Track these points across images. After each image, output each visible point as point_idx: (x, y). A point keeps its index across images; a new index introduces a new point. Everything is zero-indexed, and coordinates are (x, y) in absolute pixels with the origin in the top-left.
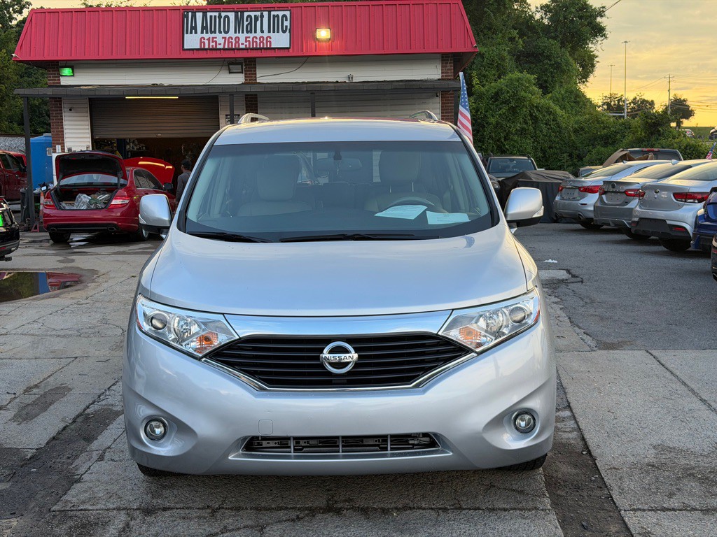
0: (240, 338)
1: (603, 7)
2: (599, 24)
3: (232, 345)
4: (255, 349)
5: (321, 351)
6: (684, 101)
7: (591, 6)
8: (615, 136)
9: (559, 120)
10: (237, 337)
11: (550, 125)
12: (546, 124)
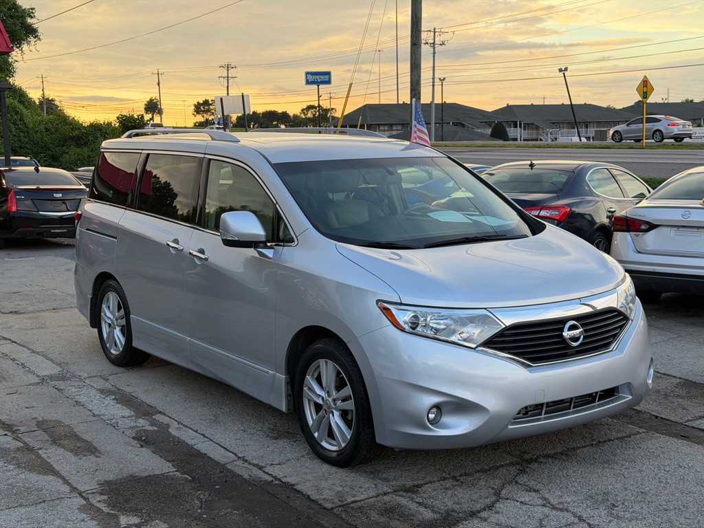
0: (506, 327)
1: (32, 9)
2: (30, 26)
3: (501, 334)
4: (513, 335)
5: (562, 330)
6: (52, 100)
7: (20, 7)
8: (87, 137)
9: (27, 120)
10: (504, 326)
11: (18, 125)
12: (14, 124)
